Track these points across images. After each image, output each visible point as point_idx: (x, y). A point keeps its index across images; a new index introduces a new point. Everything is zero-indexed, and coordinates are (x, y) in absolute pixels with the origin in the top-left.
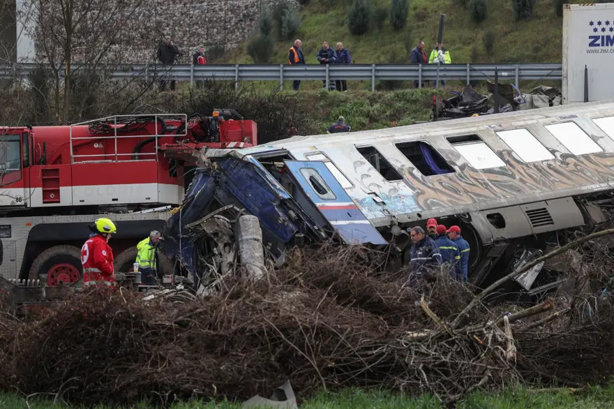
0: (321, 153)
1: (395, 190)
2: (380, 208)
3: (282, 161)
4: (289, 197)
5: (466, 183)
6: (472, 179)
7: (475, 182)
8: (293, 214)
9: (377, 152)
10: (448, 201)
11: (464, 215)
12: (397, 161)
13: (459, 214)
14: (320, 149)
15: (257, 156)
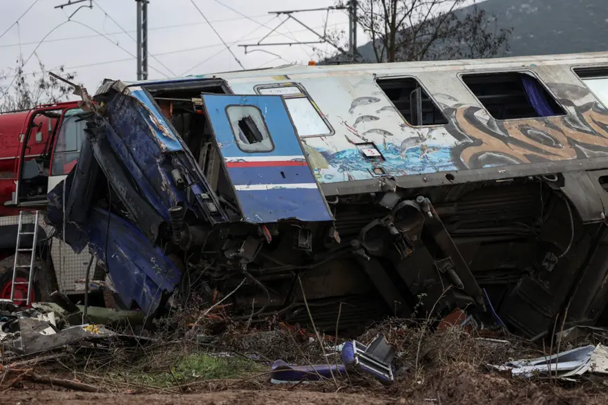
0: (294, 84)
1: (421, 138)
2: (369, 166)
3: (200, 97)
4: (179, 148)
5: (578, 130)
6: (592, 125)
7: (597, 128)
8: (176, 175)
9: (419, 86)
10: (525, 155)
11: (552, 177)
12: (450, 98)
13: (540, 176)
14: (293, 79)
15: (150, 88)
